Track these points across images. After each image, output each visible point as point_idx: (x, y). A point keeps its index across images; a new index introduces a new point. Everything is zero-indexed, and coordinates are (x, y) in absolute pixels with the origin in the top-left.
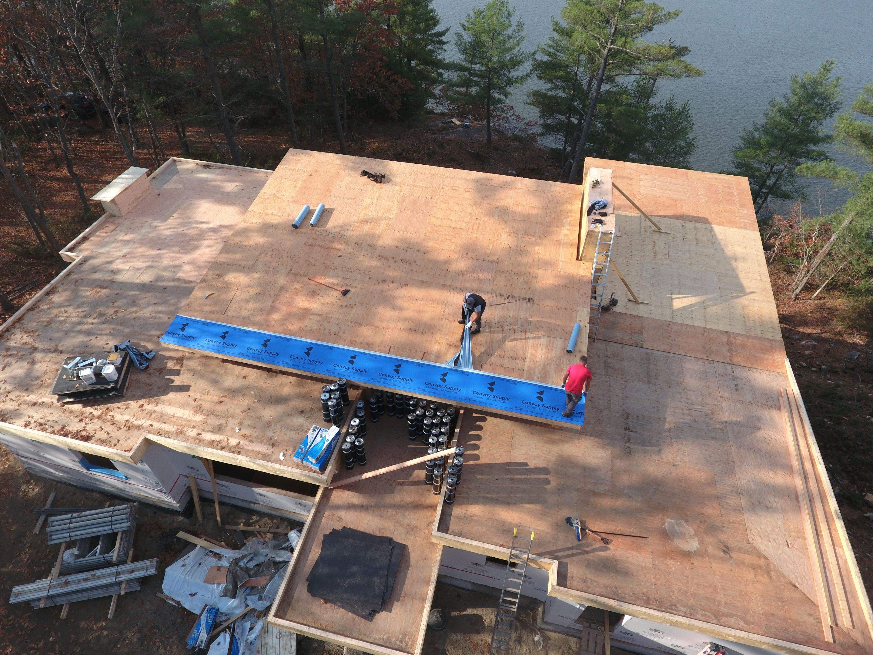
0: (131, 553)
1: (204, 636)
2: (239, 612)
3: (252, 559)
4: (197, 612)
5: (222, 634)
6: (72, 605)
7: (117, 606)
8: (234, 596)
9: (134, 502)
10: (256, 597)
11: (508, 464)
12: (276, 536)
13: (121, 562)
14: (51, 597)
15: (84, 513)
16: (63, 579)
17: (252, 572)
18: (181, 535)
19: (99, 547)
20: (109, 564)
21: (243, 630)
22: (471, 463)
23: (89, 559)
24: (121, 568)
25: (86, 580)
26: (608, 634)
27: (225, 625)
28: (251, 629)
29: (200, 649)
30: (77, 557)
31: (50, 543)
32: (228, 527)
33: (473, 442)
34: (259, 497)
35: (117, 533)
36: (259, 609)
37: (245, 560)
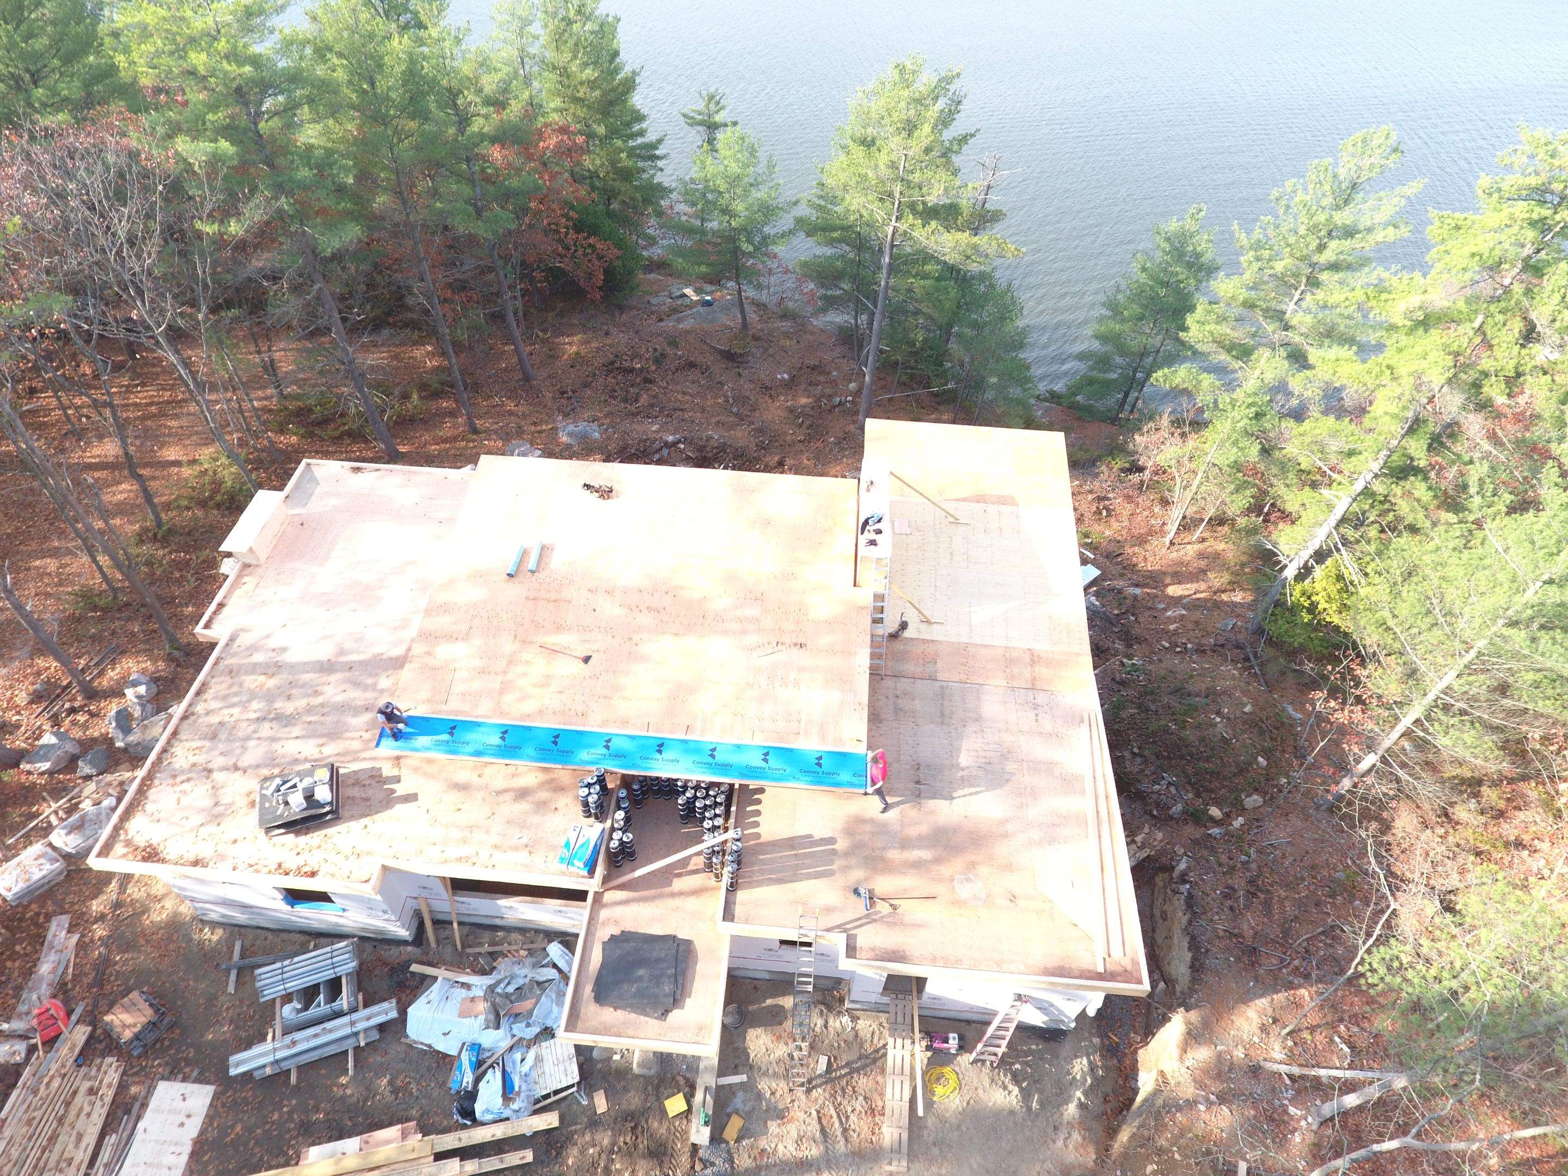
0: (360, 997)
1: (469, 1078)
2: (505, 1044)
3: (509, 983)
4: (454, 1052)
5: (490, 1071)
6: (300, 1068)
7: (356, 1061)
8: (498, 1027)
9: (353, 937)
10: (523, 1024)
11: (792, 839)
12: (531, 953)
13: (354, 1010)
14: (277, 1062)
15: (296, 959)
16: (288, 1039)
17: (513, 998)
18: (415, 968)
19: (322, 996)
20: (338, 1014)
21: (514, 1063)
22: (752, 842)
23: (313, 1012)
24: (355, 1016)
25: (316, 1036)
26: (916, 1004)
27: (489, 1062)
28: (522, 1060)
29: (466, 1092)
30: (299, 1011)
31: (262, 1000)
32: (469, 951)
33: (752, 819)
34: (504, 910)
35: (340, 978)
36: (528, 1037)
37: (502, 985)
